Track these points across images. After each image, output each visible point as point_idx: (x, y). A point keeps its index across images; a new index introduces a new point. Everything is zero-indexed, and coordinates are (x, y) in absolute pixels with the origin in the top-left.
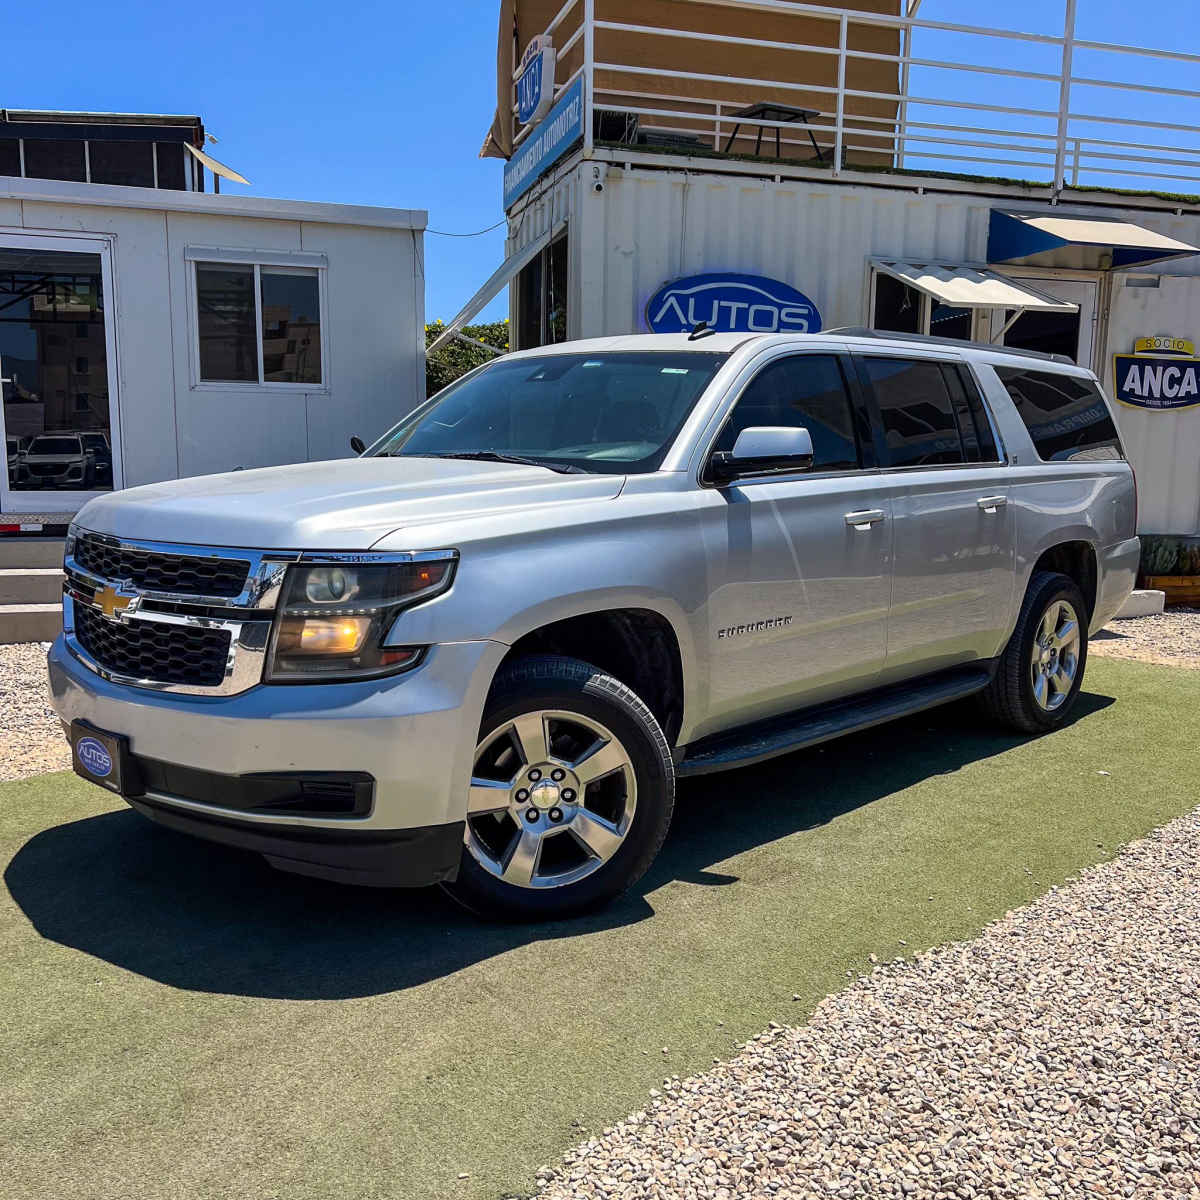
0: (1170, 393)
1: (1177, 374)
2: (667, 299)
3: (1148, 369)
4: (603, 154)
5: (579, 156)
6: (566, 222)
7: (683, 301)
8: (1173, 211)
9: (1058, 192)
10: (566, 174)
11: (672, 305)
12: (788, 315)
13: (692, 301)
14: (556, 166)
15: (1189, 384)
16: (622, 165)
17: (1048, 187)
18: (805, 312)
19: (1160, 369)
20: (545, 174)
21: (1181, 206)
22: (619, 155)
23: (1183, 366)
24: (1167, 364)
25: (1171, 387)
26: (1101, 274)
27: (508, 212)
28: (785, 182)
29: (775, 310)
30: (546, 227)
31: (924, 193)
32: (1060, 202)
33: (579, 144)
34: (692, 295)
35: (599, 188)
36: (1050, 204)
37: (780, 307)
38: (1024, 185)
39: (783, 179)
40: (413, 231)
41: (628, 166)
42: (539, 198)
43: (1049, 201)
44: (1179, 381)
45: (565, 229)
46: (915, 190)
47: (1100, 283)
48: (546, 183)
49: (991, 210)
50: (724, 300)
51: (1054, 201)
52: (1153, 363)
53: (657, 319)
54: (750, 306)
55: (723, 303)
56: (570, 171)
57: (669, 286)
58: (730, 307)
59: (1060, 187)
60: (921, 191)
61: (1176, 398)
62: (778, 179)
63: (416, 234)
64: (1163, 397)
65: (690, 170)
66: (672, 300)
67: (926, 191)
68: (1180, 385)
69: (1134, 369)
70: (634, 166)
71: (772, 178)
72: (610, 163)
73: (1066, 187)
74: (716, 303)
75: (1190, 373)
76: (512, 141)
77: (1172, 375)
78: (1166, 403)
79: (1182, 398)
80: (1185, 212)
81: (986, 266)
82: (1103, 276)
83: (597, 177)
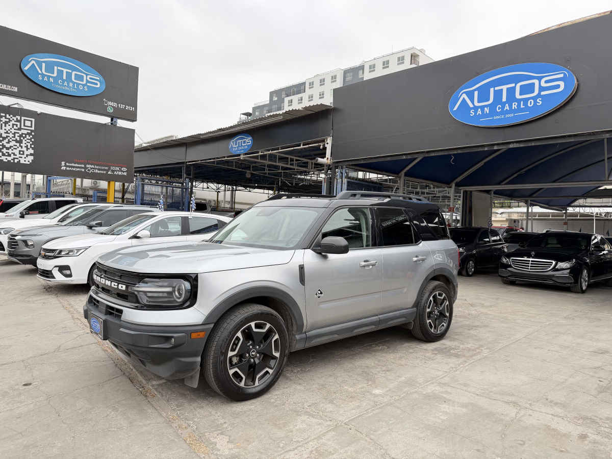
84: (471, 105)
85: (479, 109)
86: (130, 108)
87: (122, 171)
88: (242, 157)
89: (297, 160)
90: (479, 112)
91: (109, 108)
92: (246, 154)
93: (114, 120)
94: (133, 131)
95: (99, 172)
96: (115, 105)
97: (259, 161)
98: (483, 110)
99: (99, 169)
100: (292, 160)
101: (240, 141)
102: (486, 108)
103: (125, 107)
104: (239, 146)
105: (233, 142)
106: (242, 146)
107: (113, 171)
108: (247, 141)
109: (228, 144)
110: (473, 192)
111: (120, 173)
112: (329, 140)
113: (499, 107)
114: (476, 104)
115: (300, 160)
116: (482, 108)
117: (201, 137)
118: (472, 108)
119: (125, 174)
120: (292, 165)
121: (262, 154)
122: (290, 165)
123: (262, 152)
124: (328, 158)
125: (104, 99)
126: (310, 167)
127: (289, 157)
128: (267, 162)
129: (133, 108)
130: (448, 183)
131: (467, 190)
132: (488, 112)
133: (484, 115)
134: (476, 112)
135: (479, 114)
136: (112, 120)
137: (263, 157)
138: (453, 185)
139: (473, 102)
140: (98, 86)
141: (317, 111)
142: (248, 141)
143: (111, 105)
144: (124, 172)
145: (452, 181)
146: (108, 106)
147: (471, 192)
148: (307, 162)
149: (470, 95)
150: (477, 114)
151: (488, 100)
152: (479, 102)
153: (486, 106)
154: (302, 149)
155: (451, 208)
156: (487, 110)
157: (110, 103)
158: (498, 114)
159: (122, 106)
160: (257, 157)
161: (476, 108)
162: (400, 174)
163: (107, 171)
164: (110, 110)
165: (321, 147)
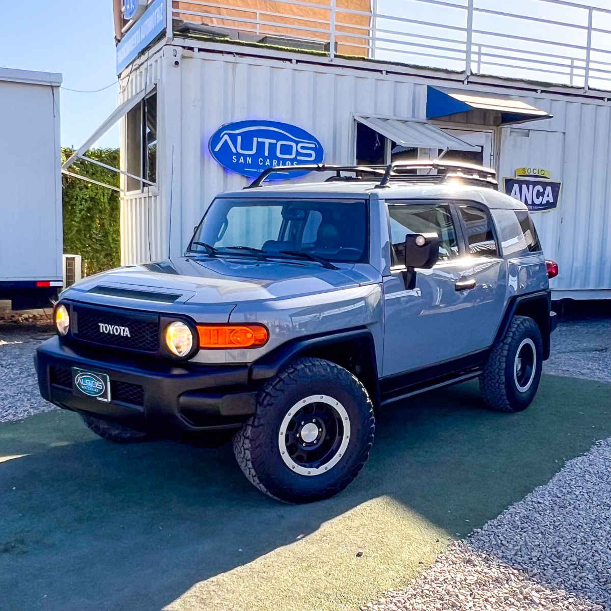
0: (537, 202)
1: (541, 190)
2: (223, 136)
3: (524, 186)
4: (179, 41)
5: (163, 42)
6: (156, 85)
7: (233, 138)
8: (535, 91)
9: (468, 77)
10: (155, 53)
11: (226, 140)
12: (302, 148)
13: (239, 138)
14: (148, 48)
15: (548, 196)
16: (191, 49)
17: (462, 73)
18: (313, 146)
19: (531, 187)
20: (143, 52)
21: (540, 88)
22: (189, 43)
23: (544, 185)
24: (535, 184)
25: (538, 198)
26: (495, 128)
27: (119, 76)
28: (299, 64)
29: (294, 145)
30: (143, 87)
31: (386, 74)
32: (469, 82)
33: (163, 34)
34: (239, 134)
35: (177, 63)
36: (463, 84)
37: (297, 143)
38: (446, 71)
39: (298, 61)
40: (51, 86)
41: (196, 50)
42: (138, 68)
43: (463, 82)
44: (542, 194)
45: (155, 89)
46: (381, 71)
47: (495, 133)
48: (143, 58)
49: (428, 86)
50: (260, 138)
51: (466, 82)
52: (528, 183)
53: (217, 149)
54: (277, 142)
55: (260, 140)
56: (158, 51)
57: (225, 128)
58: (265, 142)
59: (470, 74)
60: (384, 72)
61: (541, 204)
62: (294, 61)
63: (53, 88)
64: (533, 204)
65: (237, 54)
66: (226, 137)
67: (388, 72)
68: (543, 196)
69: (516, 186)
70: (200, 50)
71: (290, 61)
72: (184, 47)
73: (472, 74)
74: (255, 139)
75: (549, 189)
76: (121, 31)
77: (538, 191)
78: (536, 208)
79: (544, 205)
80: (542, 91)
81: (426, 121)
82: (496, 129)
83: (175, 56)
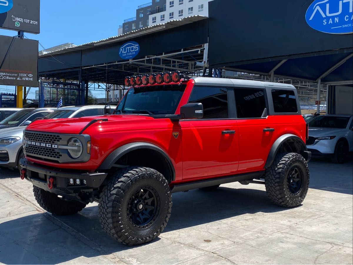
84: (324, 16)
85: (331, 19)
86: (34, 22)
87: (28, 77)
88: (131, 61)
89: (178, 62)
90: (331, 21)
91: (16, 23)
92: (134, 59)
93: (21, 33)
94: (37, 42)
95: (10, 78)
96: (21, 20)
97: (146, 64)
98: (333, 20)
99: (10, 76)
100: (174, 62)
101: (128, 48)
102: (336, 18)
103: (30, 22)
104: (127, 52)
105: (122, 49)
106: (130, 52)
107: (21, 77)
108: (134, 47)
109: (119, 50)
110: (336, 87)
111: (27, 79)
112: (206, 46)
113: (347, 17)
114: (328, 14)
115: (181, 62)
116: (333, 17)
117: (95, 45)
118: (325, 18)
119: (31, 79)
120: (174, 66)
121: (148, 58)
122: (173, 66)
123: (148, 57)
124: (205, 62)
125: (12, 16)
126: (191, 68)
127: (172, 60)
128: (152, 65)
129: (37, 22)
130: (314, 79)
131: (332, 85)
132: (338, 22)
133: (334, 24)
134: (328, 21)
135: (330, 23)
136: (19, 33)
137: (149, 61)
138: (319, 81)
139: (325, 13)
140: (7, 5)
141: (194, 21)
142: (136, 47)
143: (18, 21)
144: (30, 78)
145: (318, 77)
146: (15, 21)
147: (335, 86)
148: (188, 63)
149: (323, 7)
150: (329, 23)
151: (338, 11)
152: (330, 13)
153: (336, 16)
154: (182, 53)
155: (318, 101)
156: (337, 20)
157: (18, 19)
158: (346, 23)
159: (27, 21)
160: (143, 61)
161: (328, 18)
162: (270, 73)
163: (17, 77)
164: (17, 25)
165: (199, 52)
